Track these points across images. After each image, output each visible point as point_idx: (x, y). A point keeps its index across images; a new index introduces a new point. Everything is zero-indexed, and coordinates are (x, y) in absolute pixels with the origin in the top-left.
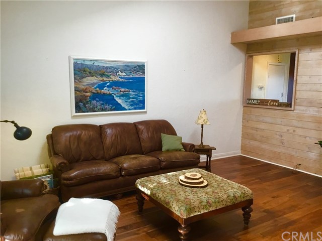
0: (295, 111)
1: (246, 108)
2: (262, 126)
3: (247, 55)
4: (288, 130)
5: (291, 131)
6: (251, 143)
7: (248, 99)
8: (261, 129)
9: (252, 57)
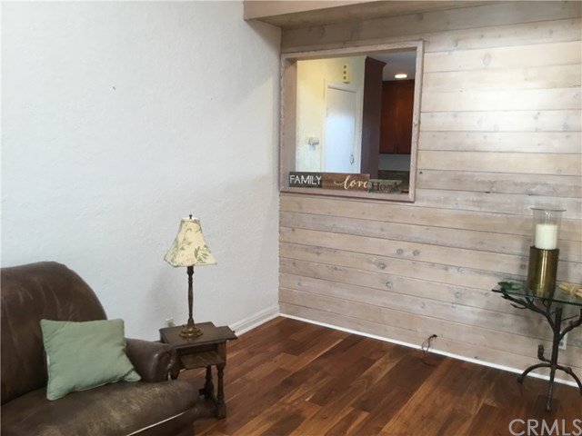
0: (416, 203)
1: (287, 197)
2: (332, 241)
3: (284, 57)
4: (400, 251)
5: (409, 253)
6: (305, 284)
7: (291, 173)
8: (330, 249)
9: (293, 62)
